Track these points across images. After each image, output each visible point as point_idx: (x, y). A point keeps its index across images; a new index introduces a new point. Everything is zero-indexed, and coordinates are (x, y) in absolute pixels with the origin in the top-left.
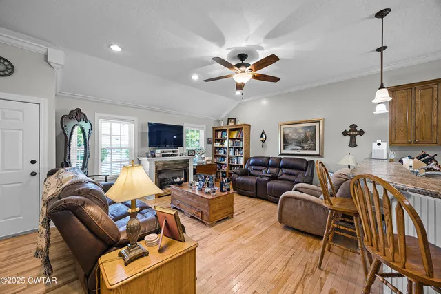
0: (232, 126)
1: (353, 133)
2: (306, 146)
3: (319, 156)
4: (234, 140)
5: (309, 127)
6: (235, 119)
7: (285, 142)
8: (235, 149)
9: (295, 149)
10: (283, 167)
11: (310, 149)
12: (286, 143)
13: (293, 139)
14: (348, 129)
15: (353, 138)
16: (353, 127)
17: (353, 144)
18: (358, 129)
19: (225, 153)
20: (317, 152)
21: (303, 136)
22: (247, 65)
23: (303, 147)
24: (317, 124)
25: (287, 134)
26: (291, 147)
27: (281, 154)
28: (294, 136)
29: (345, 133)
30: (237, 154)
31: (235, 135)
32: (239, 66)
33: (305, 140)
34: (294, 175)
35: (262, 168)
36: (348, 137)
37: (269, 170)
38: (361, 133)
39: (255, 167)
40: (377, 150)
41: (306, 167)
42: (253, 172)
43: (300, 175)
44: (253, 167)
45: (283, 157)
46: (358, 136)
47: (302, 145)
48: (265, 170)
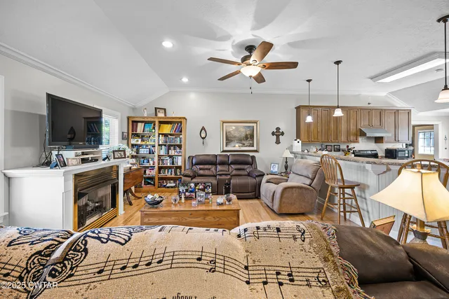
0: (161, 118)
1: (278, 134)
2: (246, 143)
3: (256, 151)
4: (166, 135)
5: (249, 127)
6: (165, 110)
7: (227, 139)
8: (169, 148)
10: (232, 163)
11: (249, 146)
12: (229, 140)
13: (235, 137)
14: (275, 131)
15: (278, 137)
16: (278, 129)
17: (278, 142)
18: (281, 131)
19: (151, 152)
20: (255, 148)
21: (243, 135)
23: (244, 144)
24: (255, 125)
25: (229, 132)
26: (232, 144)
27: (223, 151)
28: (237, 134)
29: (273, 134)
30: (172, 152)
31: (167, 129)
33: (246, 138)
34: (243, 169)
35: (210, 166)
36: (275, 136)
37: (219, 168)
38: (283, 134)
39: (201, 166)
40: (297, 146)
41: (252, 162)
42: (201, 172)
43: (248, 169)
44: (198, 167)
45: (228, 154)
46: (281, 136)
47: (243, 142)
48: (213, 168)
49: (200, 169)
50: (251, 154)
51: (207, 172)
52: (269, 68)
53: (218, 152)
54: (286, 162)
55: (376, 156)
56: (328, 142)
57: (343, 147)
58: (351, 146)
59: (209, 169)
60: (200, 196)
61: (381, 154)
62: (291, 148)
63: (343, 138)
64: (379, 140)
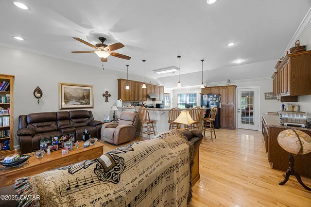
1: (107, 95)
2: (83, 102)
3: (91, 108)
5: (86, 90)
9: (75, 104)
10: (73, 118)
11: (86, 104)
12: (67, 99)
13: (74, 97)
14: (105, 93)
15: (107, 97)
16: (107, 92)
17: (107, 101)
18: (109, 94)
20: (90, 105)
21: (81, 95)
22: (105, 46)
23: (82, 103)
24: (90, 88)
25: (68, 93)
27: (62, 109)
28: (75, 95)
29: (104, 95)
32: (98, 46)
33: (83, 98)
34: (84, 122)
35: (50, 123)
36: (105, 97)
37: (60, 123)
38: (110, 95)
39: (39, 124)
40: (120, 103)
41: (89, 115)
42: (40, 129)
43: (87, 121)
44: (35, 125)
45: (68, 111)
46: (109, 97)
47: (81, 101)
48: (53, 124)
49: (38, 127)
50: (88, 110)
51: (47, 129)
52: (114, 56)
53: (56, 110)
54: (114, 114)
55: (153, 107)
56: (135, 101)
57: (141, 103)
58: (144, 102)
59: (50, 125)
60: (68, 145)
61: (155, 106)
62: (115, 104)
63: (141, 99)
64: (154, 100)
